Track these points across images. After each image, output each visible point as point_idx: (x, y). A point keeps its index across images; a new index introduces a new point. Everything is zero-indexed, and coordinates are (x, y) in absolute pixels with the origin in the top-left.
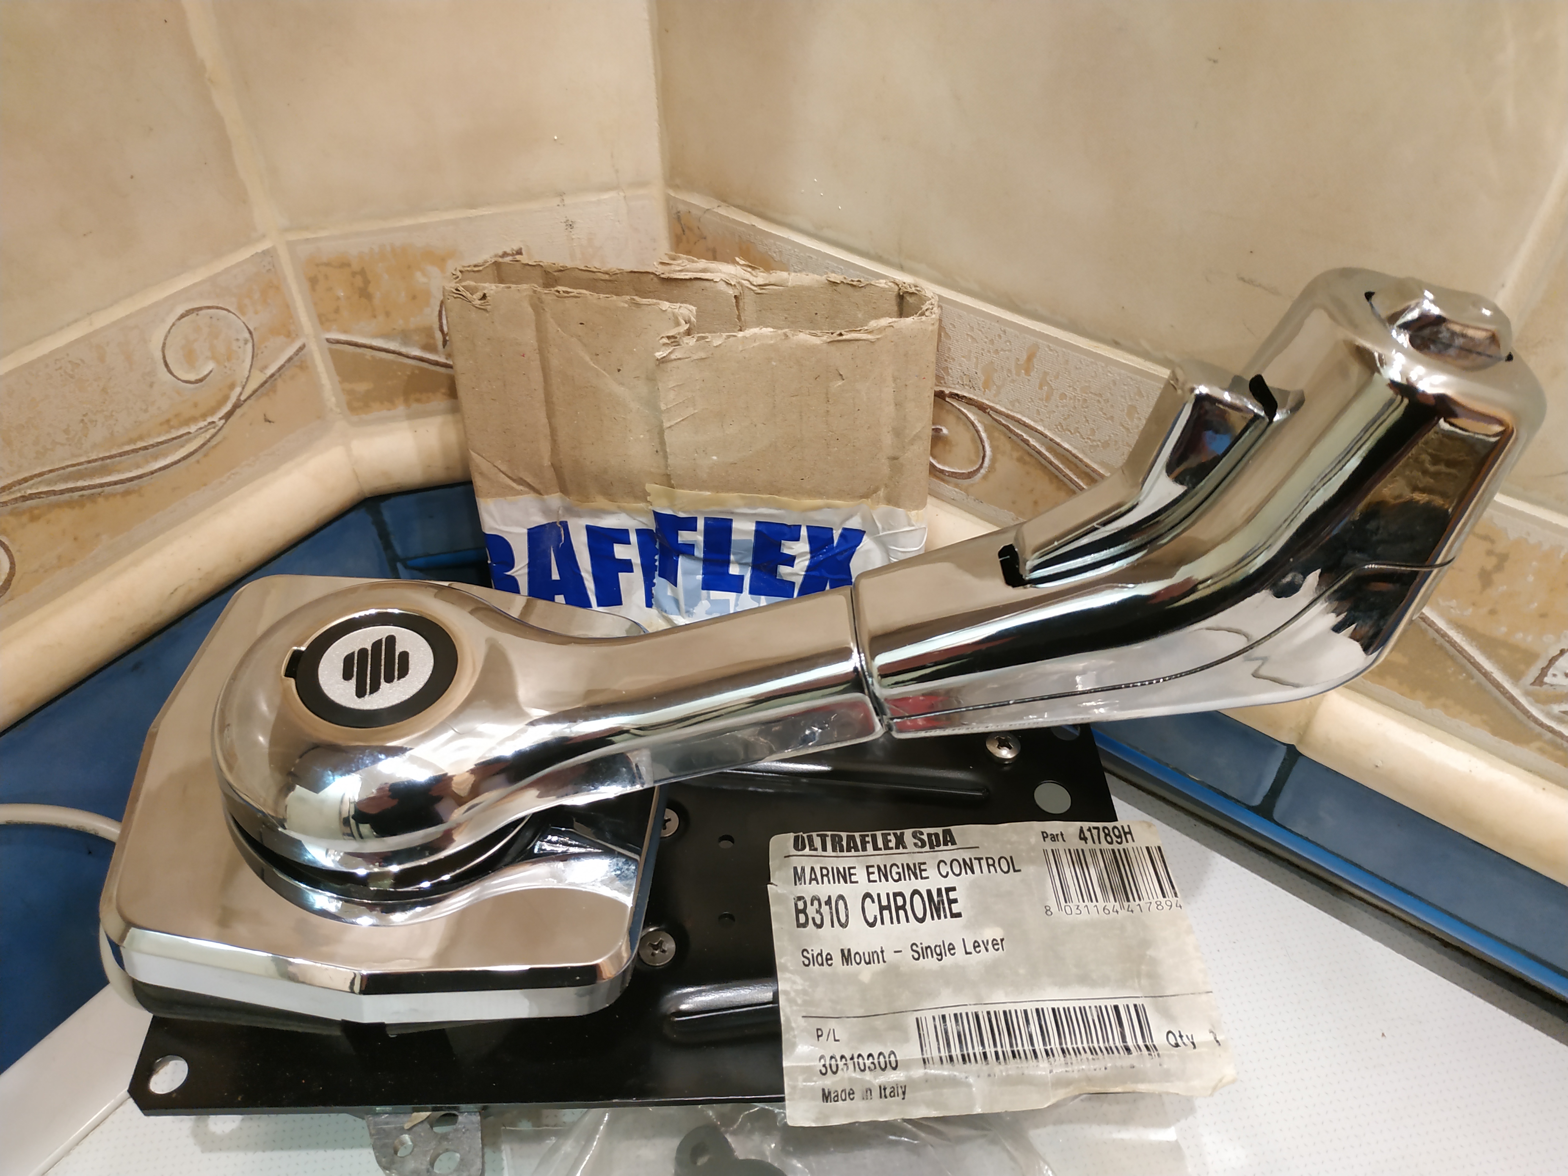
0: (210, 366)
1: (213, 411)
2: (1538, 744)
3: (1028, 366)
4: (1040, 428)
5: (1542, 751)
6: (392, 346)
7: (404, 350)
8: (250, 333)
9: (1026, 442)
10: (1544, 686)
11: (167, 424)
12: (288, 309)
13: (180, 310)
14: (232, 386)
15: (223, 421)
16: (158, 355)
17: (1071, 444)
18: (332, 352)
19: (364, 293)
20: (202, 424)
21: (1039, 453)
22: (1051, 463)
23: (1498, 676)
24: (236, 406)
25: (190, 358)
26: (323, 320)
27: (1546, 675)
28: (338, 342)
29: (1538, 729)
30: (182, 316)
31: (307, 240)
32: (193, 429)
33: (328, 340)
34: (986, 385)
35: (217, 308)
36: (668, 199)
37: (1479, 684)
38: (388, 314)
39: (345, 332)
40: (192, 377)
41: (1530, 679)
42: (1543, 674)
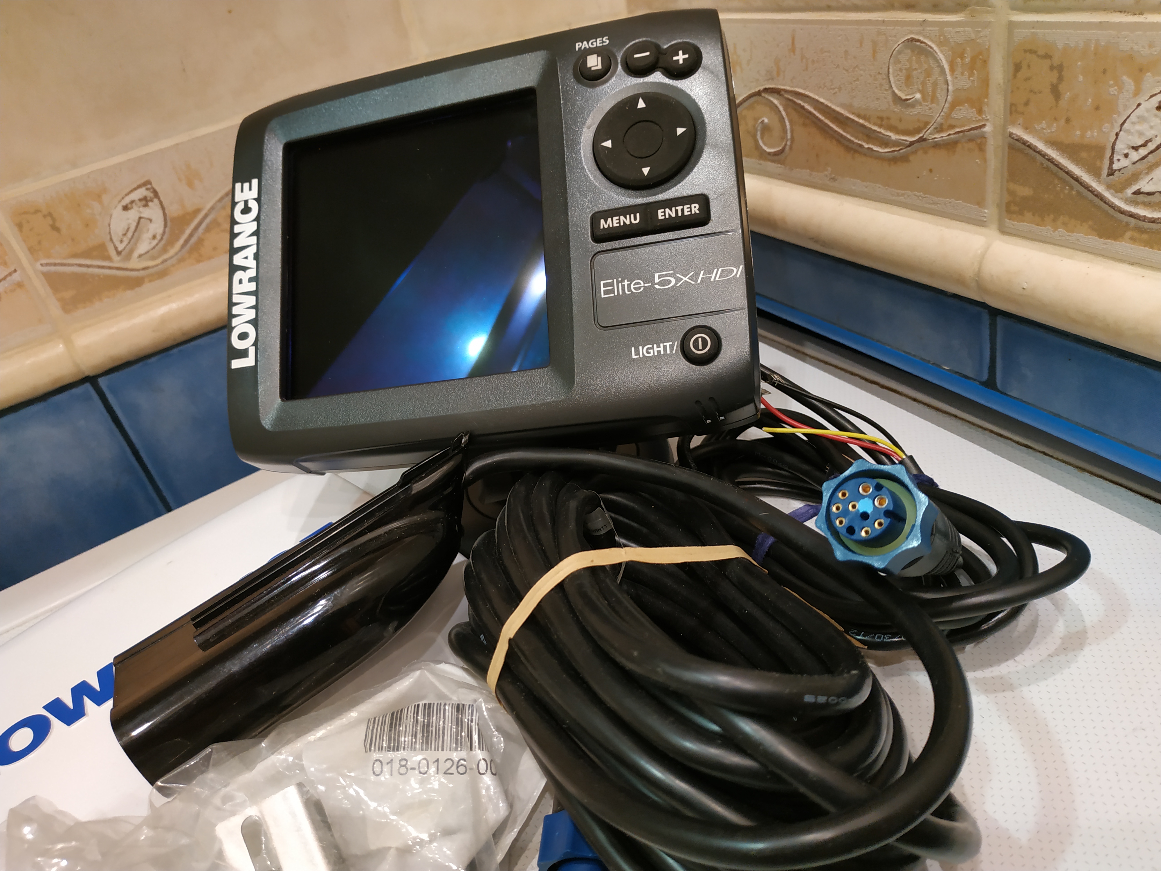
2: (1128, 234)
3: (793, 50)
4: (807, 93)
5: (1133, 240)
9: (803, 107)
10: (1116, 173)
17: (824, 98)
21: (810, 113)
22: (817, 118)
23: (1087, 178)
27: (1113, 163)
29: (1125, 219)
34: (778, 74)
37: (1078, 192)
41: (1105, 171)
42: (1111, 162)
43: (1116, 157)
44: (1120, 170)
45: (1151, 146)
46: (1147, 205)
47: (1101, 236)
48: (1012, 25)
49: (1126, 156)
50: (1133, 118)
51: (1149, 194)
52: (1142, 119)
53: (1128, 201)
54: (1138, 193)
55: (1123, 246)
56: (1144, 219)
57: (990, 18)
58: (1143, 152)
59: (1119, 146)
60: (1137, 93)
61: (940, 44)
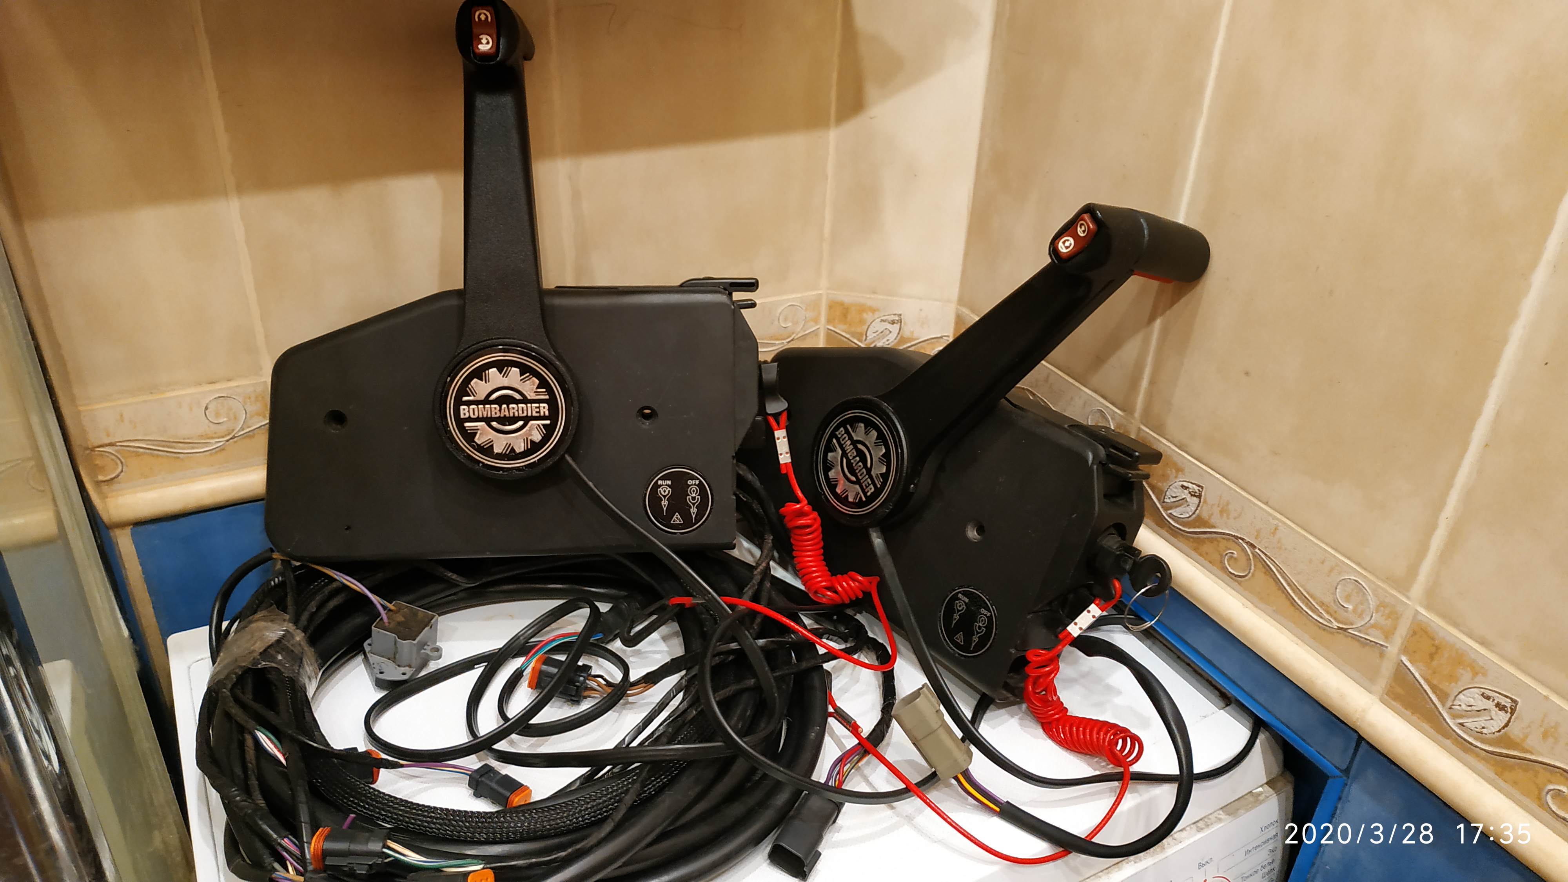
0: (789, 324)
1: (785, 339)
6: (847, 336)
7: (851, 338)
8: (806, 318)
11: (771, 338)
12: (819, 314)
13: (789, 304)
14: (793, 333)
15: (786, 344)
16: (778, 315)
18: (828, 333)
19: (845, 316)
20: (781, 342)
24: (792, 340)
25: (786, 320)
26: (829, 321)
28: (831, 330)
30: (790, 305)
31: (834, 294)
32: (777, 342)
33: (828, 329)
35: (800, 306)
36: (957, 309)
38: (850, 325)
39: (834, 327)
40: (784, 326)
41: (1162, 501)
42: (1164, 498)
43: (1166, 497)
44: (1167, 502)
45: (1177, 499)
46: (1173, 520)
47: (1157, 525)
48: (1139, 429)
49: (1169, 498)
50: (1173, 485)
51: (1174, 516)
52: (1176, 488)
53: (1167, 515)
54: (1171, 514)
55: (1164, 532)
56: (1172, 524)
57: (1133, 421)
58: (1175, 500)
59: (1167, 493)
60: (1176, 477)
61: (1112, 419)
